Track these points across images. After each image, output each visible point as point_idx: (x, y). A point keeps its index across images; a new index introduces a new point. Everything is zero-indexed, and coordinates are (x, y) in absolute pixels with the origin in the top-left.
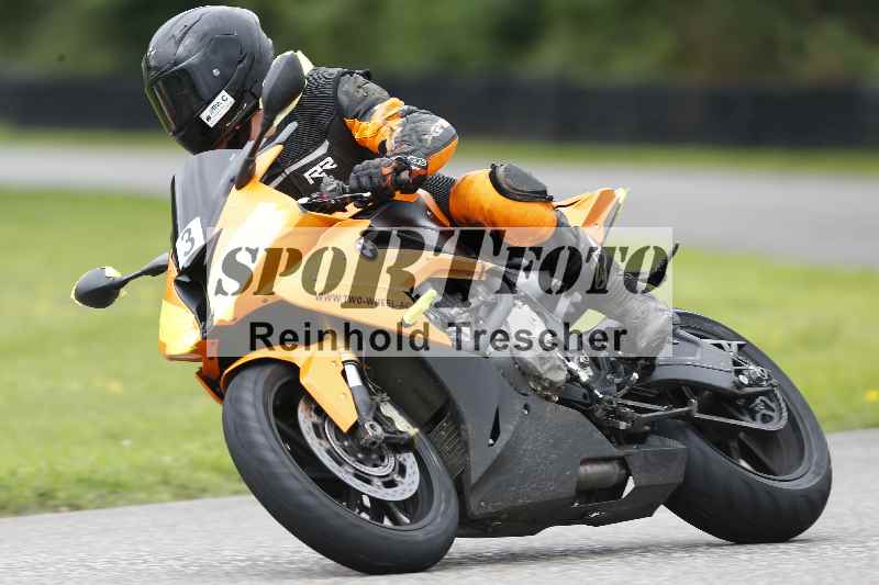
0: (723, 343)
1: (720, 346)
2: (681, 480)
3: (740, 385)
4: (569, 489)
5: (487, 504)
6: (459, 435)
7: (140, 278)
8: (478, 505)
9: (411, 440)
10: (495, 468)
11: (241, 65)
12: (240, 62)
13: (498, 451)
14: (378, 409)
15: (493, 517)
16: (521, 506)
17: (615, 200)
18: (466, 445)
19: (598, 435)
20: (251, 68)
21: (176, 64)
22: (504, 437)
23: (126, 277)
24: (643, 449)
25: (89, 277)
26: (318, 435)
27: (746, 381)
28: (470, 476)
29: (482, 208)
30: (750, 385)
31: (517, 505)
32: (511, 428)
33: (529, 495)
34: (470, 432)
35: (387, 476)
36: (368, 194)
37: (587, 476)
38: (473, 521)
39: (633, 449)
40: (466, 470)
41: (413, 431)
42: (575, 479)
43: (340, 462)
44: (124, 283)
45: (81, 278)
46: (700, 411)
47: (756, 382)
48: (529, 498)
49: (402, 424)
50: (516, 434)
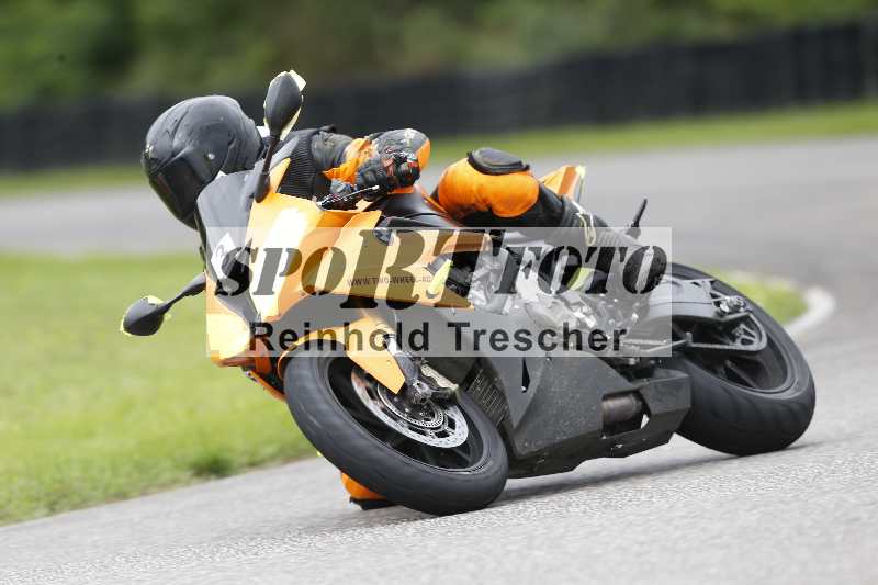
0: (698, 281)
1: (696, 284)
2: (689, 406)
3: (722, 314)
4: (598, 424)
5: (530, 443)
6: (494, 387)
7: (182, 300)
8: (523, 446)
9: (453, 395)
10: (532, 410)
11: (232, 146)
12: (230, 144)
13: (532, 395)
14: (420, 372)
15: (537, 455)
16: (559, 443)
17: (577, 177)
18: (502, 395)
19: (613, 372)
20: (240, 145)
21: (173, 156)
22: (534, 384)
23: (168, 302)
24: (652, 381)
25: (134, 308)
26: (372, 398)
27: (727, 310)
28: (510, 421)
29: (471, 191)
30: (729, 313)
31: (556, 441)
32: (539, 374)
33: (563, 432)
34: (504, 382)
35: (439, 427)
36: (377, 187)
37: (611, 410)
38: (522, 461)
39: (645, 382)
40: (506, 416)
41: (454, 387)
42: (601, 414)
43: (395, 418)
44: (167, 308)
45: (127, 312)
46: (694, 341)
47: (735, 309)
48: (565, 434)
49: (442, 382)
50: (543, 379)
